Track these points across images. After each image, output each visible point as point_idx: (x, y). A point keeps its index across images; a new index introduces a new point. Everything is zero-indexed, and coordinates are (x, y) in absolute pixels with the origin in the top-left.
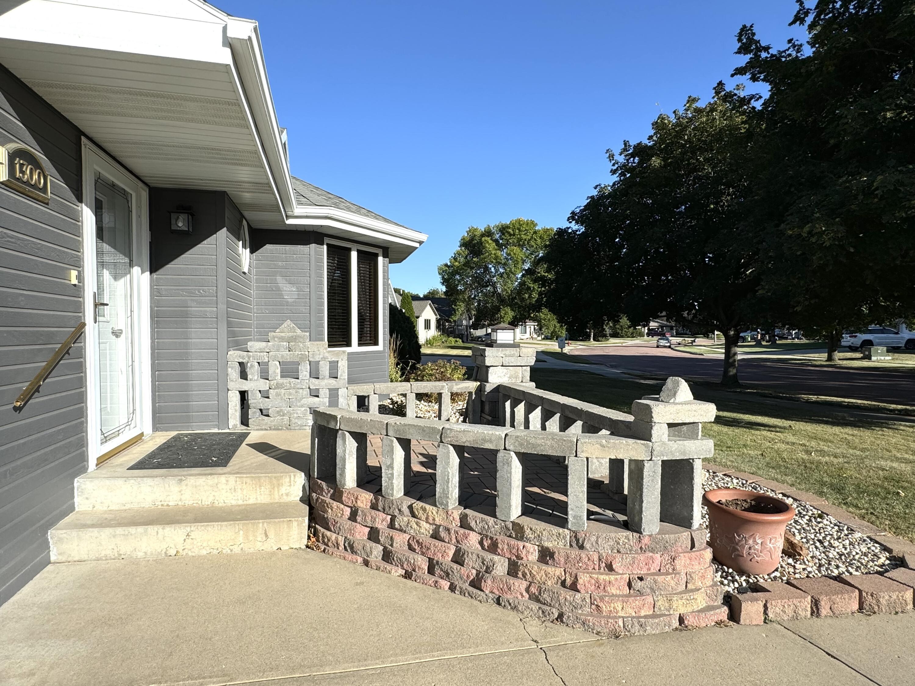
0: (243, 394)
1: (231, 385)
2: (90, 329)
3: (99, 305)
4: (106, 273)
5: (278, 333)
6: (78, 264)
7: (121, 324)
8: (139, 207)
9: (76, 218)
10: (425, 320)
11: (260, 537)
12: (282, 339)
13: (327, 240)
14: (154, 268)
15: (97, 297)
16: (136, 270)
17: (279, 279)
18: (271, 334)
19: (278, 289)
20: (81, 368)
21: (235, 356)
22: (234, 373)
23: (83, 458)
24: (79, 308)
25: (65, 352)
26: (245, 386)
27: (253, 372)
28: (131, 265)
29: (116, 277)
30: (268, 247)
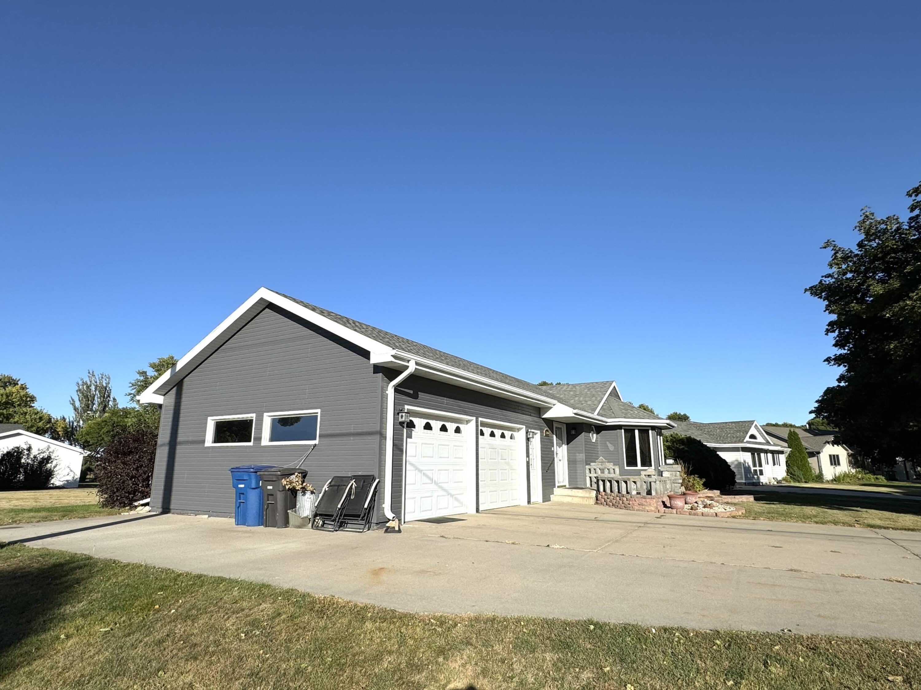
0: (590, 477)
1: (587, 475)
2: (556, 459)
3: (557, 454)
4: (558, 447)
5: (598, 460)
6: (553, 446)
7: (561, 458)
8: (564, 434)
9: (553, 437)
10: (830, 456)
11: (585, 501)
12: (599, 462)
13: (623, 428)
14: (568, 444)
15: (556, 452)
16: (564, 445)
17: (607, 443)
18: (596, 461)
19: (607, 446)
20: (554, 466)
21: (587, 467)
22: (587, 471)
23: (555, 485)
24: (554, 455)
25: (552, 463)
26: (591, 475)
27: (593, 471)
28: (562, 444)
29: (559, 447)
30: (603, 432)
